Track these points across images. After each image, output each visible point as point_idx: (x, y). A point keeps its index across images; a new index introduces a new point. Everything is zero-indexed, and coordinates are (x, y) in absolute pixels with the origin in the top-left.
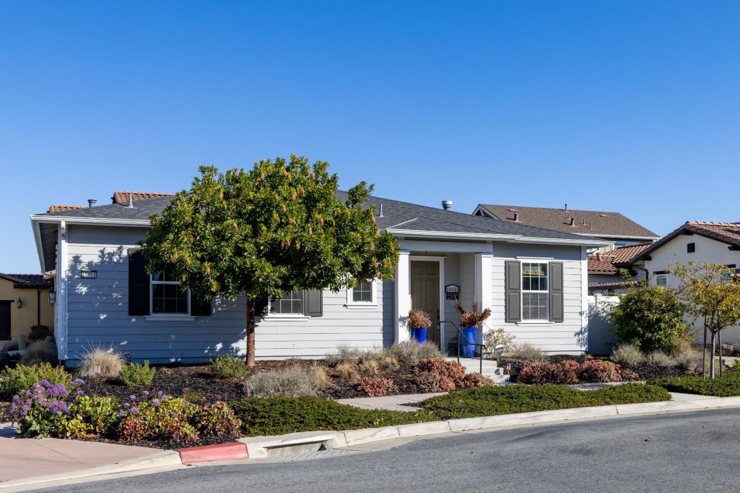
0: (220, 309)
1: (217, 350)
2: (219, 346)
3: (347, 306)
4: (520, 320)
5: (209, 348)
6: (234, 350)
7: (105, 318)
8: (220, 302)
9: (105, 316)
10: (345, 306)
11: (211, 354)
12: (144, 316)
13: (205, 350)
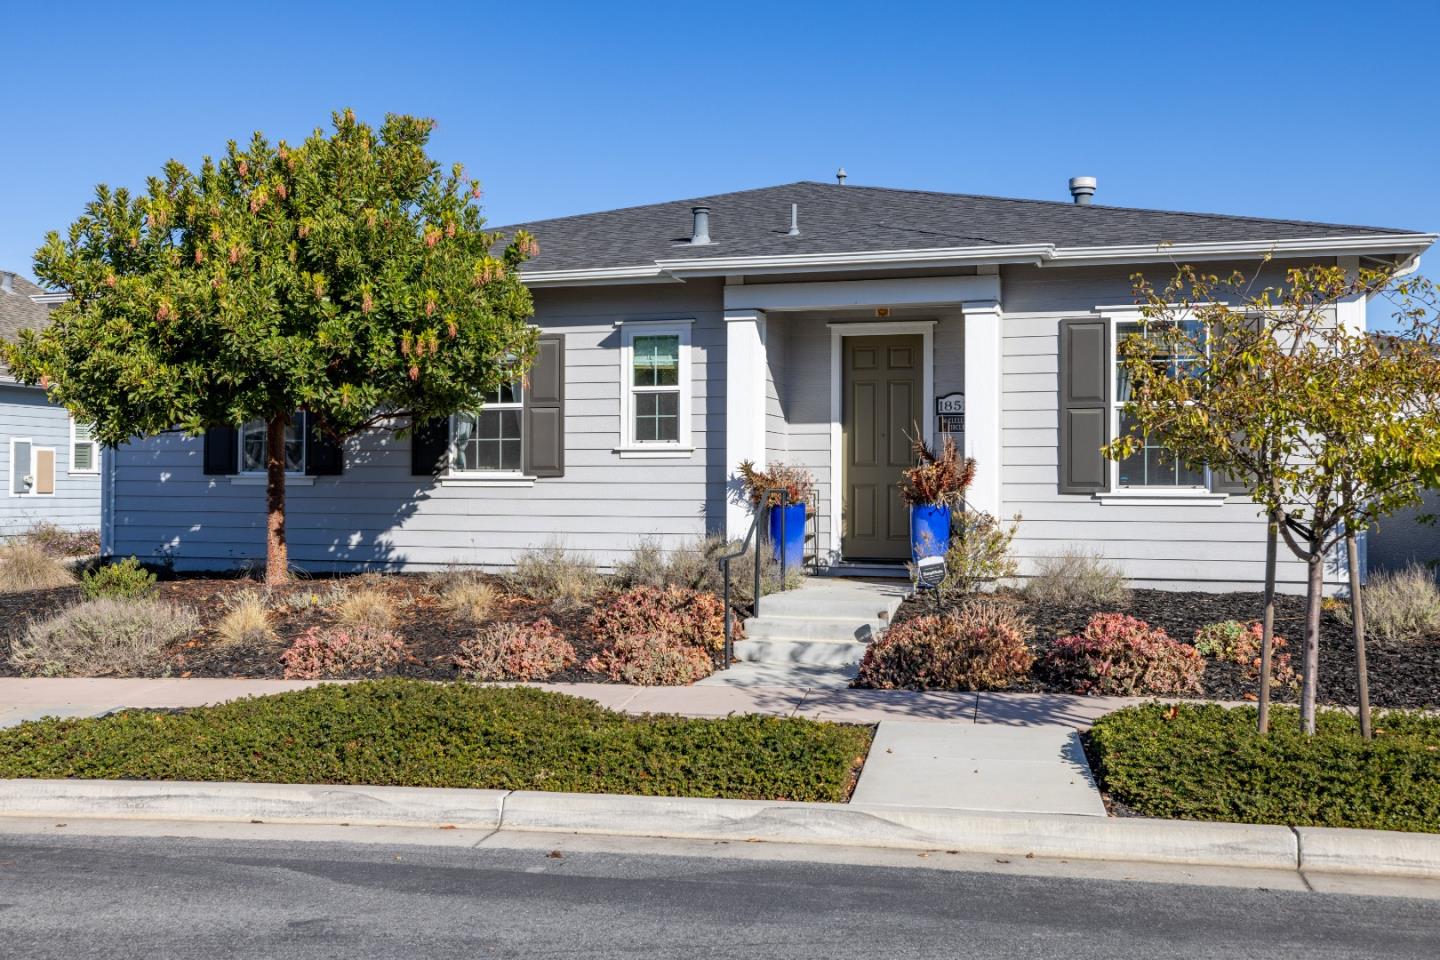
0: (357, 461)
1: (351, 547)
2: (356, 539)
3: (618, 452)
4: (1106, 487)
5: (336, 542)
6: (384, 549)
7: (167, 481)
8: (358, 447)
9: (168, 475)
10: (615, 452)
11: (339, 555)
12: (228, 476)
13: (330, 545)
